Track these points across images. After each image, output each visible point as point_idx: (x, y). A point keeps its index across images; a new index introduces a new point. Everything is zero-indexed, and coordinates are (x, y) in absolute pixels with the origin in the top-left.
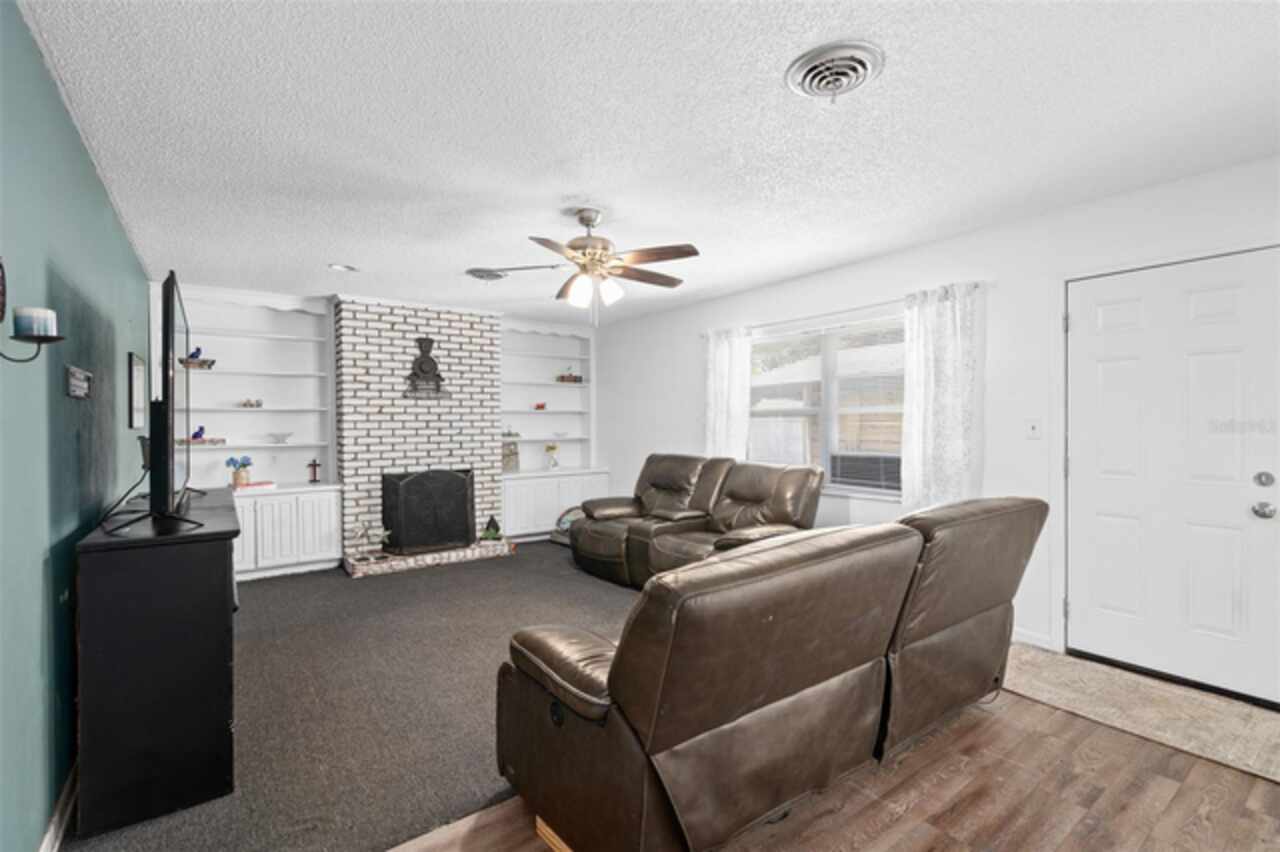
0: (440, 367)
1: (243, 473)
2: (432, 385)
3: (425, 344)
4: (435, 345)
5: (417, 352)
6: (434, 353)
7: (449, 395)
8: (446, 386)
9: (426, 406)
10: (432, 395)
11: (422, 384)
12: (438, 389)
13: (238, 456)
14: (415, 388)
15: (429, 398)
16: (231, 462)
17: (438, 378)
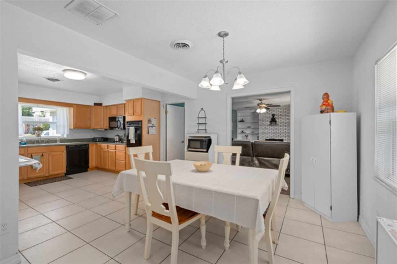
0: (276, 119)
1: (247, 137)
2: (275, 123)
3: (273, 115)
4: (275, 115)
5: (272, 117)
6: (275, 117)
7: (278, 125)
8: (277, 123)
9: (273, 127)
10: (275, 125)
11: (273, 123)
12: (276, 124)
13: (247, 135)
14: (271, 124)
15: (274, 125)
16: (246, 136)
17: (276, 121)
